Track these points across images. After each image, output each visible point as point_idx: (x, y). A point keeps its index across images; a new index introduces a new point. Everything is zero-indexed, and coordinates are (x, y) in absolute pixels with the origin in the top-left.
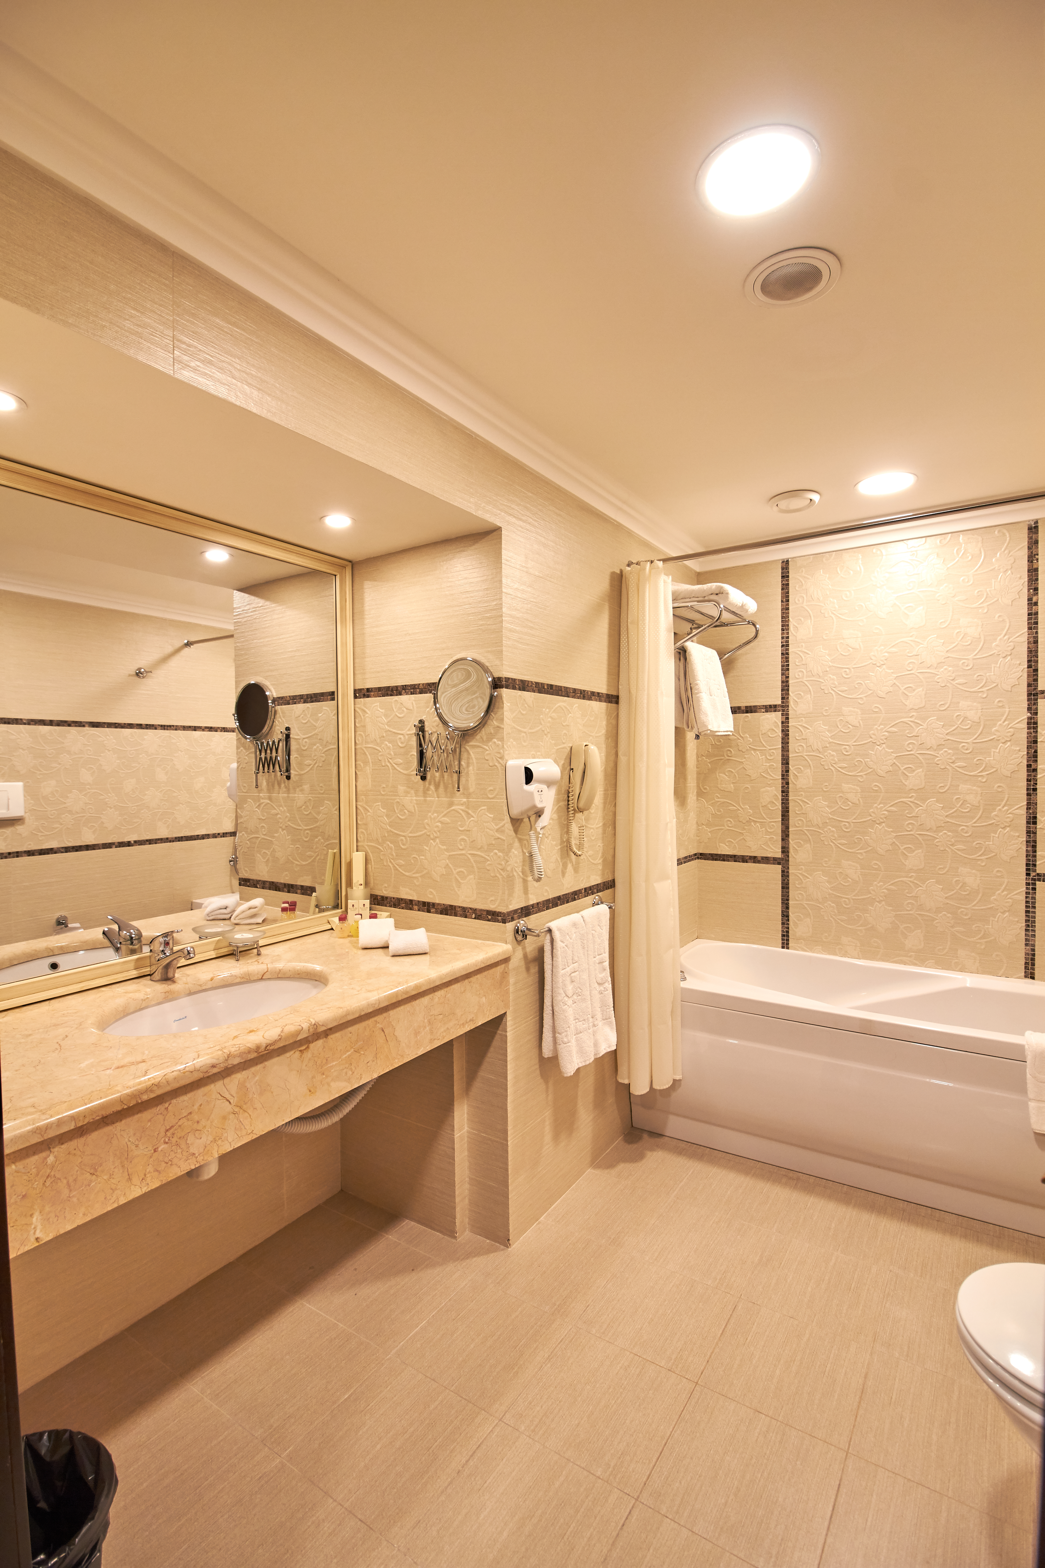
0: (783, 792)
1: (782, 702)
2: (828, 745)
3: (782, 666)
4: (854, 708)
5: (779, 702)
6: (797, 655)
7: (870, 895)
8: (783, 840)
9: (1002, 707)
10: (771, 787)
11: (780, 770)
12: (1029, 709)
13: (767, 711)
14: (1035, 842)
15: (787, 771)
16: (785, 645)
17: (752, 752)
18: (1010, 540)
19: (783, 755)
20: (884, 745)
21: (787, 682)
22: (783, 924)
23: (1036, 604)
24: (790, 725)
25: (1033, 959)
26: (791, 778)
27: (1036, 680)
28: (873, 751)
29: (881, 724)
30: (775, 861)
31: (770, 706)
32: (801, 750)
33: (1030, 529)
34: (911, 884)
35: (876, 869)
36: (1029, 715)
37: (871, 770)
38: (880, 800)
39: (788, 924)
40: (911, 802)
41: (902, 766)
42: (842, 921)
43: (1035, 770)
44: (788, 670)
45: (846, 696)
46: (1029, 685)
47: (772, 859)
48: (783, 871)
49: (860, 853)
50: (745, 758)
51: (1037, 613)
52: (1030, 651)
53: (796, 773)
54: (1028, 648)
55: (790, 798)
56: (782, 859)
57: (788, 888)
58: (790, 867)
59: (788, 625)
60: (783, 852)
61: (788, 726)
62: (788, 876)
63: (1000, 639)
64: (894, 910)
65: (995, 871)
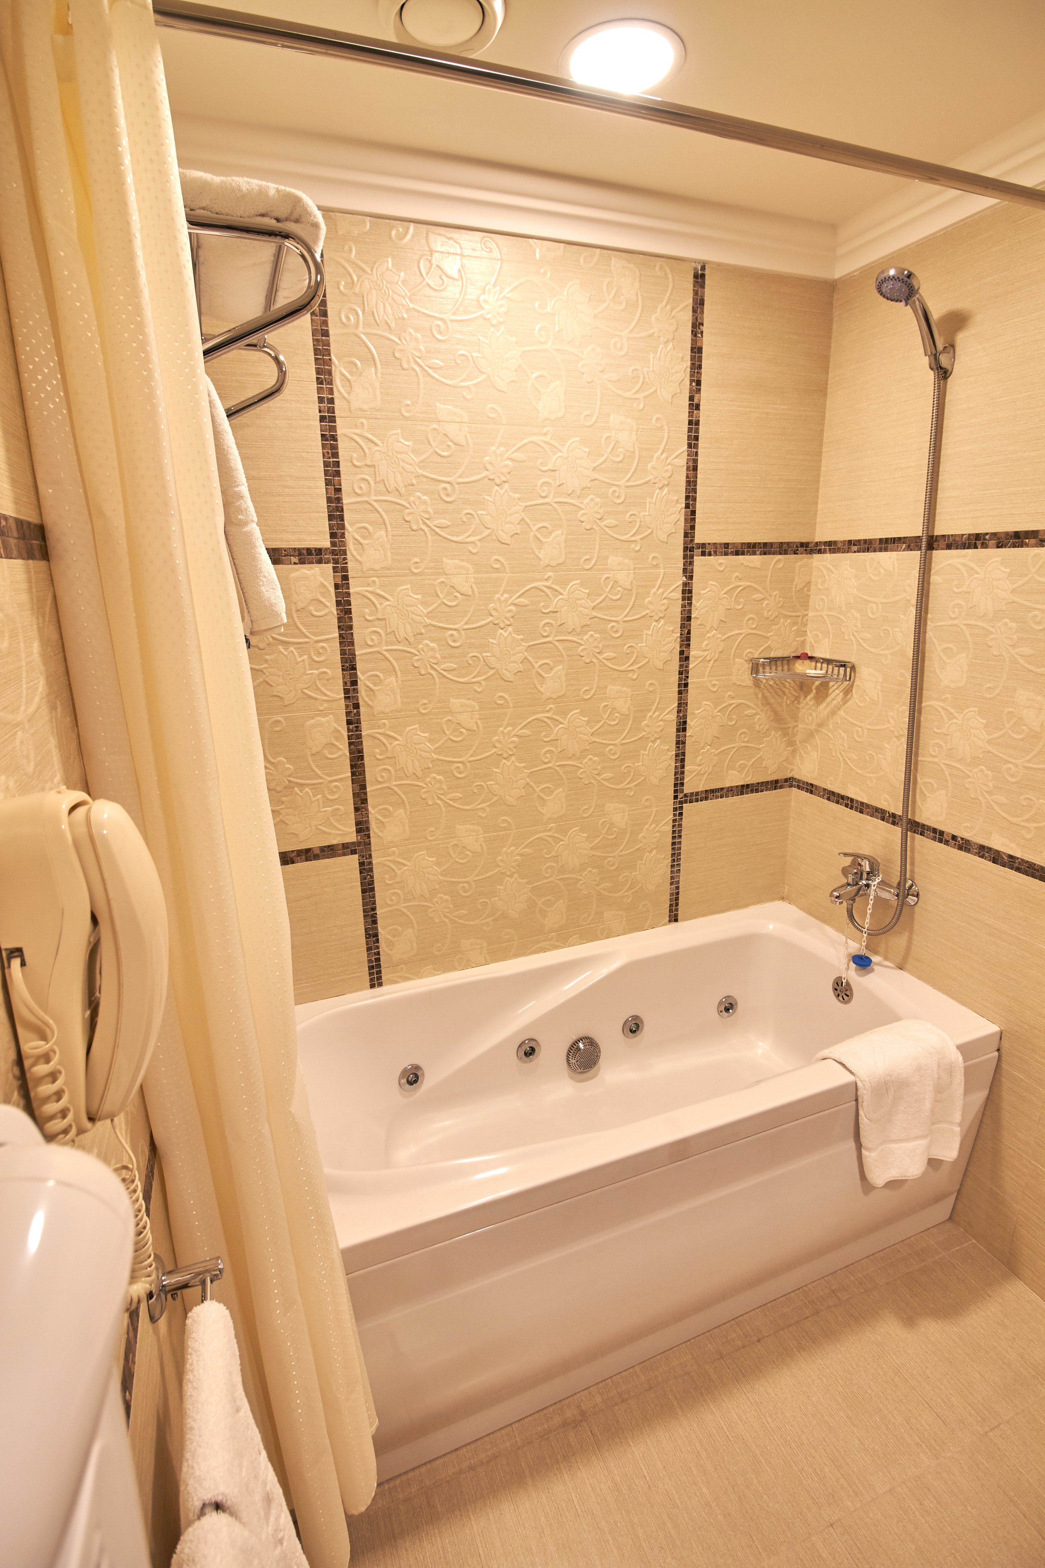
0: (349, 722)
1: (333, 544)
2: (423, 631)
3: (326, 464)
4: (463, 560)
5: (325, 543)
6: (355, 444)
7: (499, 869)
8: (357, 809)
9: (657, 566)
10: (326, 715)
11: (341, 682)
12: (685, 571)
13: (302, 562)
14: (684, 754)
15: (355, 683)
16: (328, 418)
17: (280, 647)
18: (673, 287)
19: (343, 653)
20: (510, 629)
21: (339, 500)
22: (369, 949)
23: (698, 407)
24: (351, 591)
25: (677, 899)
26: (363, 696)
27: (693, 528)
28: (494, 639)
29: (505, 592)
31: (309, 551)
32: (376, 641)
33: (696, 276)
34: (550, 840)
35: (505, 829)
36: (684, 578)
37: (492, 672)
38: (507, 719)
39: (378, 947)
40: (548, 718)
41: (536, 662)
42: (460, 918)
43: (687, 658)
44: (338, 473)
45: (449, 537)
46: (686, 535)
47: (340, 847)
48: (361, 864)
49: (482, 808)
50: (266, 661)
51: (697, 423)
52: (688, 483)
53: (371, 685)
54: (687, 477)
55: (363, 733)
56: (358, 843)
57: (373, 889)
58: (373, 854)
59: (330, 373)
60: (358, 831)
61: (348, 594)
62: (371, 870)
63: (658, 458)
64: (529, 883)
65: (644, 800)
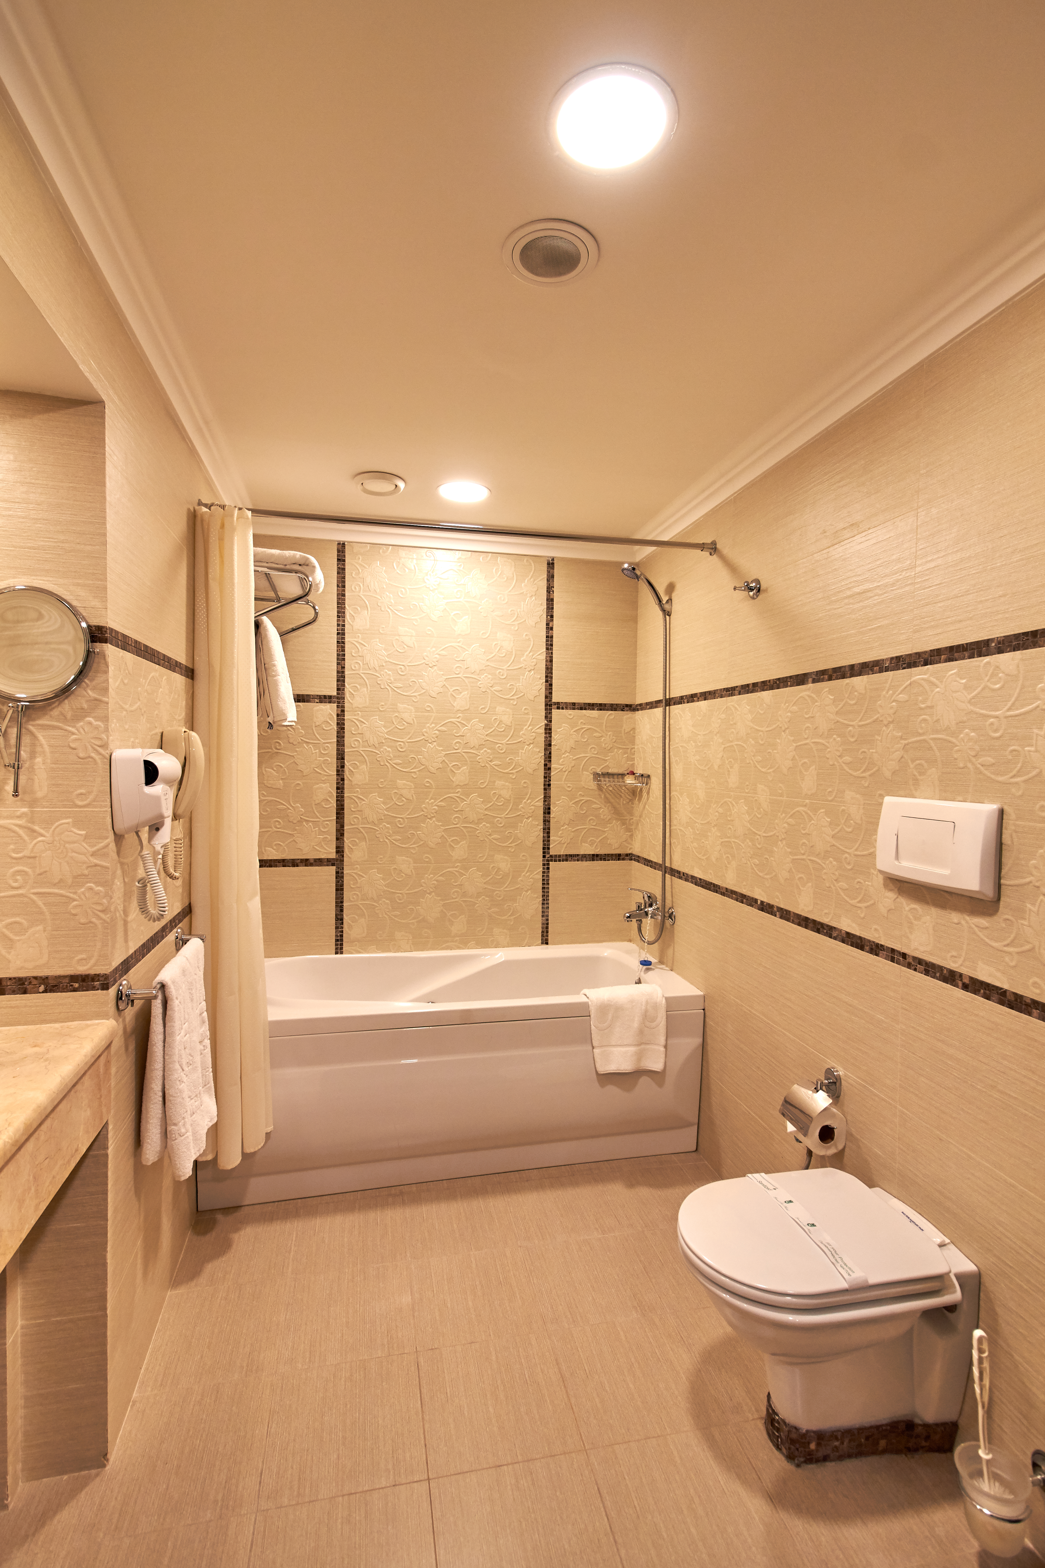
0: (338, 788)
1: (338, 694)
2: (384, 741)
3: (338, 655)
4: (409, 705)
5: (334, 693)
6: (353, 646)
7: (422, 888)
8: (337, 839)
9: (527, 714)
10: (325, 783)
11: (335, 766)
12: (546, 717)
13: (321, 702)
14: (549, 829)
15: (343, 767)
16: (341, 634)
17: (305, 745)
18: (535, 570)
19: (338, 750)
20: (435, 743)
21: (343, 672)
22: (337, 928)
23: (552, 629)
24: (345, 718)
25: (547, 928)
26: (347, 774)
27: (551, 693)
28: (425, 748)
29: (432, 723)
30: (329, 862)
31: (325, 697)
32: (357, 745)
33: (548, 564)
34: (457, 874)
35: (427, 862)
36: (546, 722)
37: (423, 767)
38: (431, 795)
39: (342, 928)
40: (457, 797)
41: (450, 764)
42: (395, 916)
43: (549, 769)
44: (344, 660)
45: (402, 693)
46: (546, 697)
47: (326, 860)
48: (337, 873)
49: (413, 848)
50: (296, 751)
51: (552, 637)
52: (547, 669)
53: (352, 769)
54: (546, 665)
55: (345, 795)
56: (336, 860)
57: (342, 890)
58: (344, 867)
59: (344, 613)
60: (337, 852)
61: (344, 720)
62: (343, 877)
63: (527, 655)
64: (442, 900)
65: (521, 856)
